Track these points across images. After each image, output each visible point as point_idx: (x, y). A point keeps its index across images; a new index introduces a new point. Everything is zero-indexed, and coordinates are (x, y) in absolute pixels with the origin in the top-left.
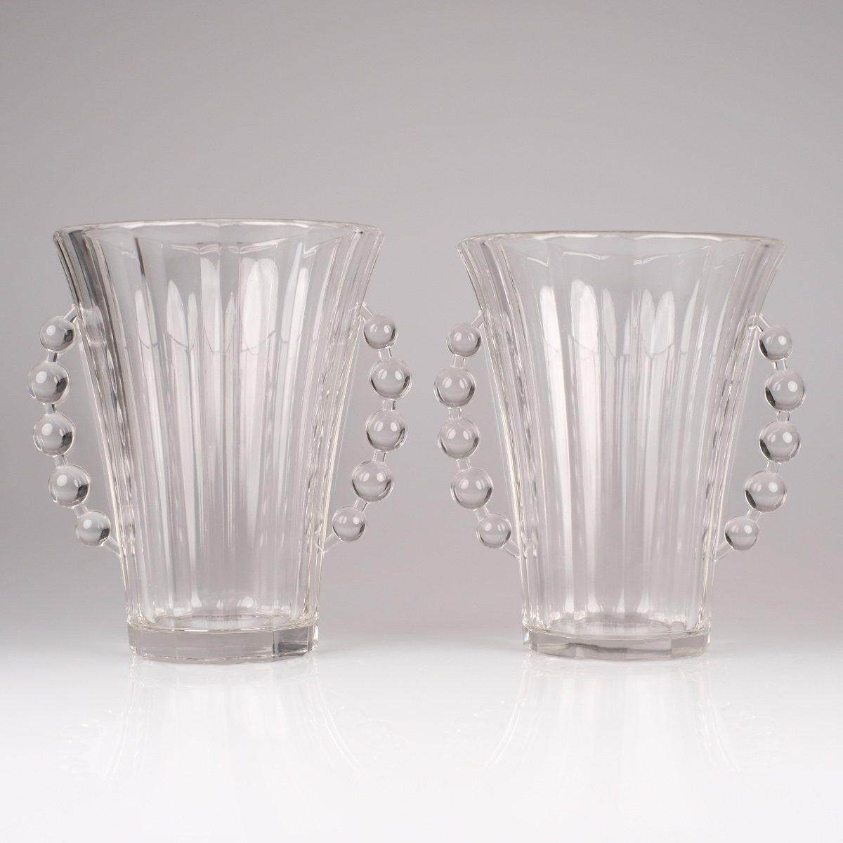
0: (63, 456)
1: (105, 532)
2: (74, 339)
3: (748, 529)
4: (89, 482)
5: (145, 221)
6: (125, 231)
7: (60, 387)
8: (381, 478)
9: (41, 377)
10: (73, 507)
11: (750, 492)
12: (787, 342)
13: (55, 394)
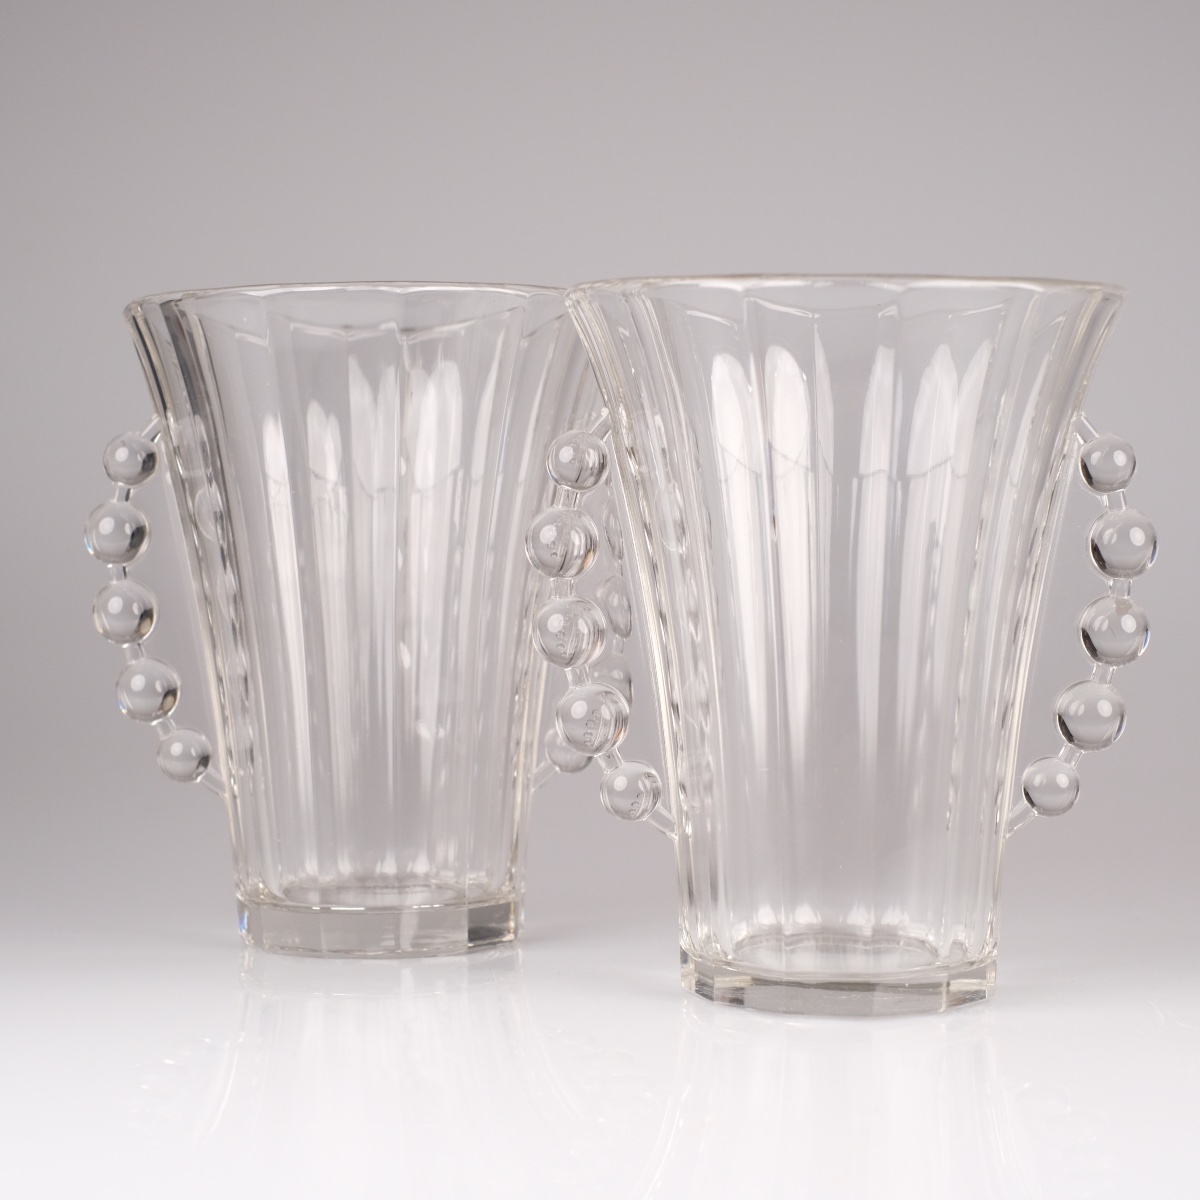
0: (139, 645)
1: (204, 760)
2: (157, 467)
3: (1063, 781)
4: (179, 683)
5: (282, 285)
6: (254, 301)
7: (135, 540)
9: (106, 525)
10: (154, 723)
11: (1063, 717)
12: (1128, 461)
13: (128, 551)
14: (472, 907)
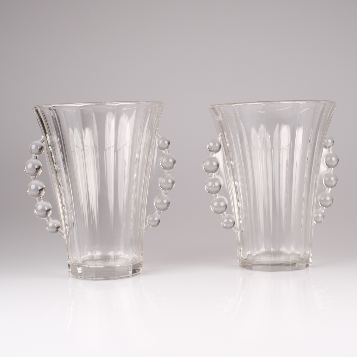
0: (40, 198)
1: (58, 228)
4: (50, 207)
7: (38, 170)
8: (165, 201)
9: (30, 166)
10: (45, 218)
12: (332, 142)
13: (35, 173)
14: (133, 264)
